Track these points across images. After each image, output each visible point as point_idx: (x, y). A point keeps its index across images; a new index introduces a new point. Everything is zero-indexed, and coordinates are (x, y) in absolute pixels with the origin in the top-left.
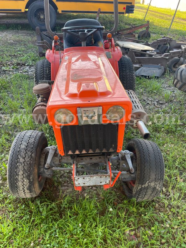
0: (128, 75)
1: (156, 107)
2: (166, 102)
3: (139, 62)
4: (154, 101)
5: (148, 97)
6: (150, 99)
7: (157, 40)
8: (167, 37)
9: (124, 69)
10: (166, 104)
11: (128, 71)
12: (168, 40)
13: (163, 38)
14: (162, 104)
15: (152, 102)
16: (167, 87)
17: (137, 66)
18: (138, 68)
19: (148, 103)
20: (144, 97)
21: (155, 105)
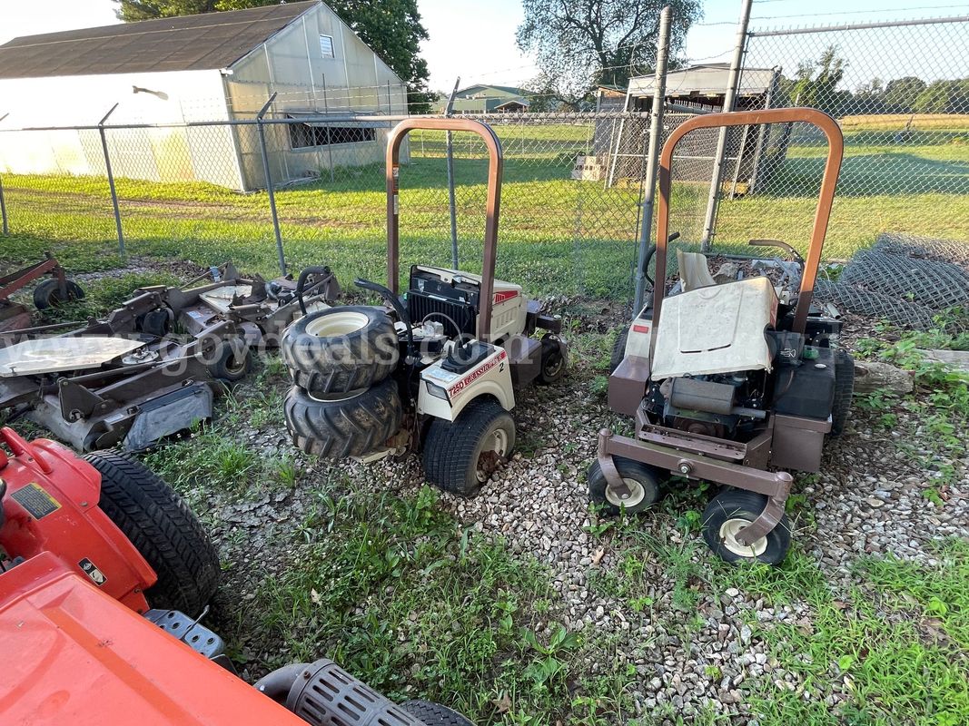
0: (163, 518)
1: (282, 522)
2: (294, 488)
3: (118, 401)
4: (260, 507)
5: (234, 502)
6: (245, 508)
7: (124, 306)
8: (149, 290)
9: (136, 509)
10: (297, 493)
11: (153, 507)
12: (155, 296)
13: (138, 294)
14: (287, 502)
15: (259, 513)
16: (256, 437)
17: (119, 417)
18: (127, 425)
19: (252, 527)
20: (221, 511)
21: (273, 520)
